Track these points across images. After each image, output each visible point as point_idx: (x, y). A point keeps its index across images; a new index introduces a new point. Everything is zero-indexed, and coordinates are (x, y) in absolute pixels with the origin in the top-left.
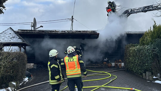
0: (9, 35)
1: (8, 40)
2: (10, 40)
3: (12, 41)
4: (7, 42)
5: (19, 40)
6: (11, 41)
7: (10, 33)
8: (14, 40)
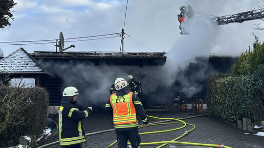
1: (18, 68)
4: (16, 71)
5: (36, 68)
6: (23, 70)
7: (21, 58)
8: (28, 68)
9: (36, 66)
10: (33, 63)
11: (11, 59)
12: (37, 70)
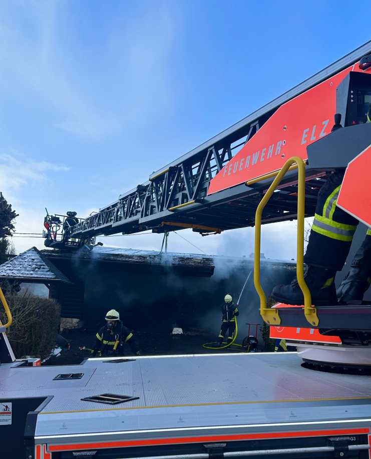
0: (30, 263)
1: (28, 273)
2: (32, 272)
3: (36, 276)
4: (25, 276)
5: (48, 273)
6: (33, 276)
7: (33, 260)
8: (39, 273)
9: (48, 271)
10: (46, 267)
11: (21, 260)
12: (49, 275)
